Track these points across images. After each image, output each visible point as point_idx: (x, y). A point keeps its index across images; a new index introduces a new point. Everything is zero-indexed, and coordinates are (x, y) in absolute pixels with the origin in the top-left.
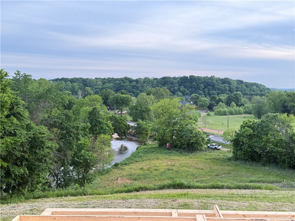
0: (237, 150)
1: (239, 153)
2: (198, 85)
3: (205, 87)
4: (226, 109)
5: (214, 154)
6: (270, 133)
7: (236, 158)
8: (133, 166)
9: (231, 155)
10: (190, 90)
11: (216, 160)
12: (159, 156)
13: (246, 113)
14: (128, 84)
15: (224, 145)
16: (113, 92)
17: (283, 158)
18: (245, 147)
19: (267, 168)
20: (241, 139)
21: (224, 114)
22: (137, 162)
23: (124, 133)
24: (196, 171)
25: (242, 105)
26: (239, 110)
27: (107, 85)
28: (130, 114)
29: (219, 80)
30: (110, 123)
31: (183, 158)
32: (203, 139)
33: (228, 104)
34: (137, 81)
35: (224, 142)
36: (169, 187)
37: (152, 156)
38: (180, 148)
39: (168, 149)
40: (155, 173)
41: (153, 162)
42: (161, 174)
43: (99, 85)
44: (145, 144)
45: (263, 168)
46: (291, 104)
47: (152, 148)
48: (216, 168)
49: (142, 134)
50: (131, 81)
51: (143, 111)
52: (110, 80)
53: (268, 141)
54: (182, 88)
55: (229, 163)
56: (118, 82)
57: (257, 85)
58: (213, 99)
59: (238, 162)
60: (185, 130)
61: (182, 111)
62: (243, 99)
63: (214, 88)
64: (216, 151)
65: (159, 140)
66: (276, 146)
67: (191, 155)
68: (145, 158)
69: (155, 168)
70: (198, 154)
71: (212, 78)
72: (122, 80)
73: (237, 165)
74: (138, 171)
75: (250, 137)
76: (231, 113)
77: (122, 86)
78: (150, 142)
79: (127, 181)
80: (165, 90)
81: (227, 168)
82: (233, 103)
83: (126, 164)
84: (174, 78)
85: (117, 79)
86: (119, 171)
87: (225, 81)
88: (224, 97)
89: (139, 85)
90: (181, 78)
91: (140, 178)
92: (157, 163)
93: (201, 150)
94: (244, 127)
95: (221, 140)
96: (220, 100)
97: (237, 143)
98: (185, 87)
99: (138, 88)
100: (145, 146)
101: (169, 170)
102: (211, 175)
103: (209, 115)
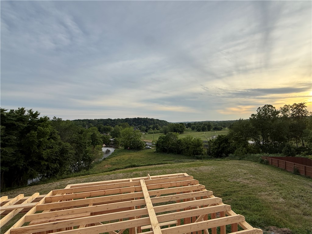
0: (157, 148)
2: (140, 121)
3: (144, 122)
4: (153, 131)
5: (148, 151)
6: (170, 140)
7: (157, 152)
8: (113, 159)
9: (155, 150)
10: (138, 123)
11: (149, 153)
12: (125, 153)
13: (160, 132)
15: (152, 147)
16: (103, 125)
17: (175, 150)
18: (160, 147)
19: (169, 155)
20: (159, 143)
21: (152, 133)
22: (114, 157)
23: (108, 144)
24: (141, 159)
25: (159, 129)
26: (158, 131)
27: (100, 122)
28: (111, 135)
29: (149, 119)
30: (101, 140)
31: (135, 153)
32: (144, 144)
33: (153, 129)
34: (114, 120)
35: (152, 145)
37: (122, 153)
38: (134, 149)
39: (129, 150)
40: (123, 161)
41: (122, 156)
42: (126, 161)
45: (168, 155)
46: (177, 128)
47: (121, 150)
48: (149, 156)
49: (117, 144)
50: (111, 120)
51: (117, 133)
53: (169, 144)
54: (134, 123)
55: (154, 154)
56: (105, 121)
57: (165, 121)
58: (147, 127)
60: (136, 141)
62: (159, 127)
63: (147, 123)
64: (149, 149)
65: (125, 146)
66: (172, 145)
67: (139, 152)
68: (118, 155)
69: (123, 159)
70: (142, 151)
71: (147, 118)
72: (107, 119)
73: (157, 154)
74: (115, 161)
75: (163, 142)
76: (155, 133)
77: (107, 122)
78: (120, 147)
79: (110, 166)
80: (126, 124)
81: (154, 156)
82: (155, 129)
83: (109, 158)
86: (106, 162)
87: (152, 120)
88: (151, 126)
89: (115, 122)
91: (116, 164)
92: (123, 156)
93: (143, 149)
94: (160, 139)
96: (150, 128)
97: (157, 145)
98: (135, 122)
100: (118, 149)
101: (129, 159)
102: (147, 160)
103: (146, 134)
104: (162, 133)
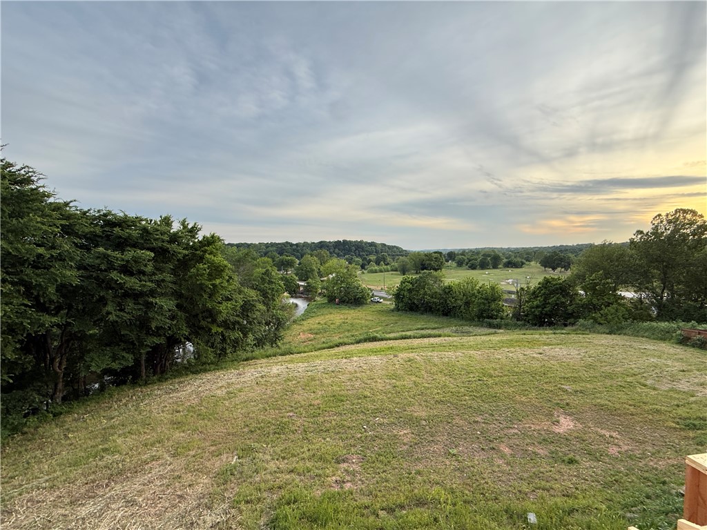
0: (399, 302)
1: (400, 305)
2: (350, 247)
3: (356, 249)
4: (376, 268)
5: (378, 307)
6: (426, 286)
7: (397, 309)
8: (310, 321)
9: (393, 307)
10: (343, 252)
11: (381, 312)
12: (331, 311)
13: (392, 270)
14: (289, 247)
15: (385, 299)
16: (278, 255)
17: (438, 307)
18: (406, 300)
19: (425, 316)
20: (402, 293)
21: (376, 272)
22: (312, 317)
23: (294, 291)
24: (367, 323)
25: (388, 264)
26: (387, 268)
27: (271, 249)
28: (296, 275)
29: (366, 243)
30: (282, 283)
31: (353, 311)
32: (368, 294)
33: (378, 263)
34: (297, 245)
35: (387, 296)
36: (365, 340)
37: (325, 311)
38: (347, 303)
39: (337, 304)
40: (332, 326)
41: (327, 317)
42: (339, 327)
43: (262, 249)
44: (315, 301)
45: (422, 316)
46: (428, 262)
47: (322, 304)
48: (383, 319)
49: (311, 291)
50: (292, 245)
51: (308, 271)
52: (272, 245)
53: (425, 294)
54: (337, 251)
55: (392, 314)
56: (280, 246)
57: (397, 248)
58: (364, 259)
59: (400, 313)
60: (352, 287)
61: (348, 270)
62: (389, 259)
63: (363, 251)
64: (379, 304)
65: (328, 297)
66: (432, 297)
67: (359, 309)
68: (319, 314)
69: (331, 322)
70: (365, 307)
71: (361, 242)
72: (283, 244)
73: (401, 315)
74: (316, 326)
75: (411, 291)
76: (381, 271)
77: (284, 249)
78: (318, 298)
79: (309, 335)
80: (325, 252)
81: (392, 318)
82: (382, 263)
83: (303, 320)
84: (330, 242)
85: (279, 244)
86: (298, 327)
87: (372, 244)
88: (373, 257)
89: (299, 248)
90: (336, 242)
91: (321, 332)
92: (331, 317)
93: (367, 304)
94: (404, 283)
95: (383, 294)
96: (370, 261)
97: (398, 296)
98: (339, 250)
99: (298, 251)
100: (315, 303)
101: (344, 323)
102: (382, 326)
103: (363, 273)
104: (396, 270)
